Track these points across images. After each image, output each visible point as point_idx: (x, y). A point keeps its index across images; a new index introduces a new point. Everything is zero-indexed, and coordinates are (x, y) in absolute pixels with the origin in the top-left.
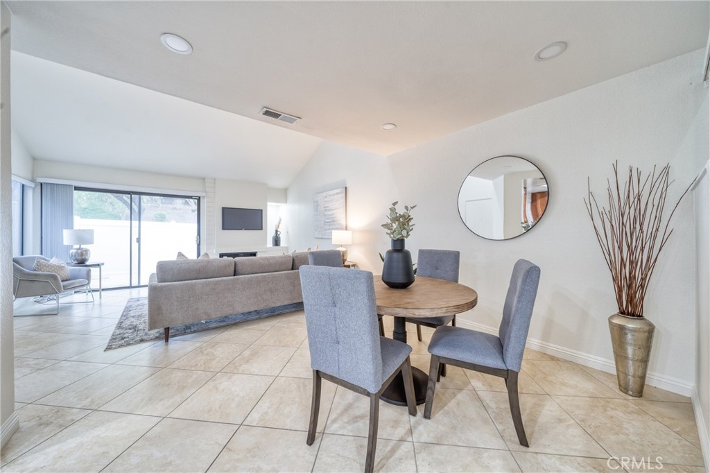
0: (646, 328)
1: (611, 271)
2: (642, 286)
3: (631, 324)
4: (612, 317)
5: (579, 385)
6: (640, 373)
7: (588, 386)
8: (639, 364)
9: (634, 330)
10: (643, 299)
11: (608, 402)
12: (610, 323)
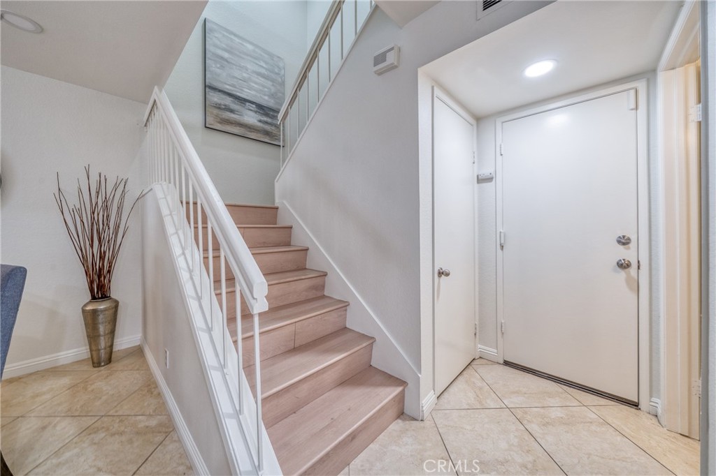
0: (114, 305)
1: (83, 265)
2: (109, 271)
3: (102, 306)
4: (85, 306)
5: (54, 386)
6: (109, 344)
7: (66, 381)
8: (109, 336)
9: (105, 310)
10: (110, 282)
11: (87, 382)
12: (84, 311)
